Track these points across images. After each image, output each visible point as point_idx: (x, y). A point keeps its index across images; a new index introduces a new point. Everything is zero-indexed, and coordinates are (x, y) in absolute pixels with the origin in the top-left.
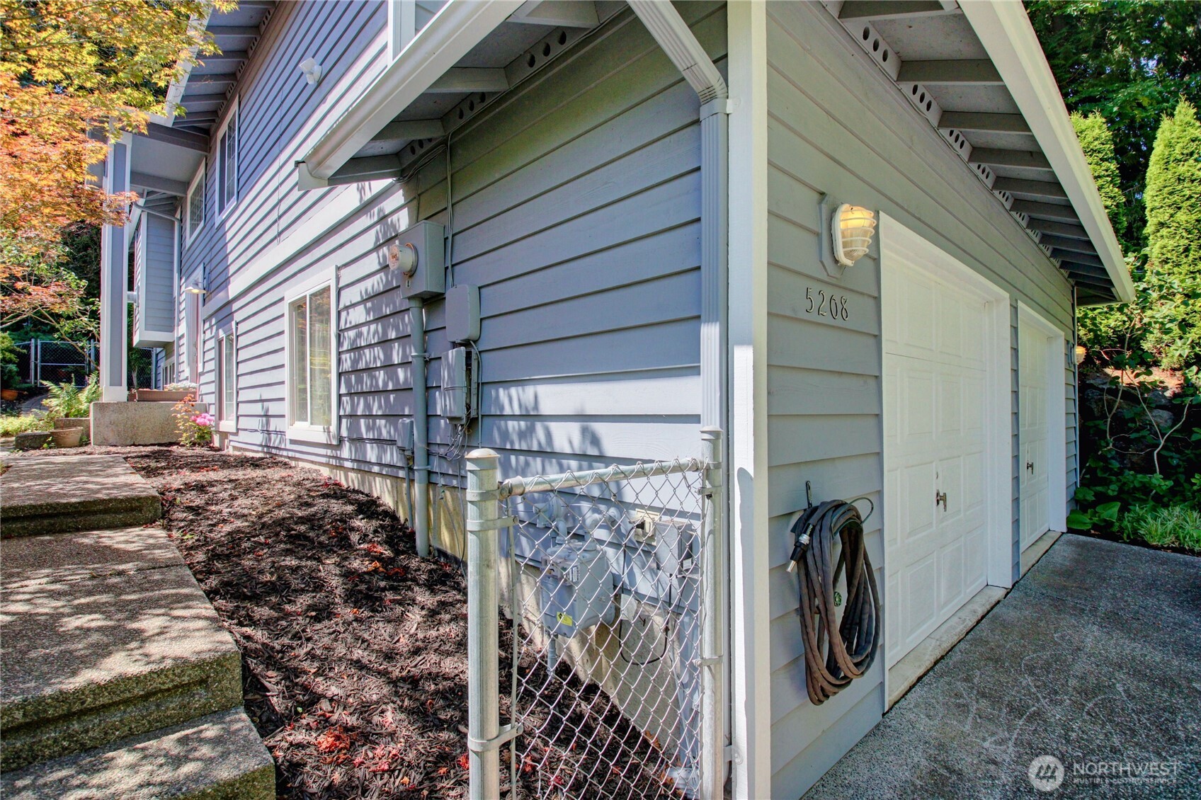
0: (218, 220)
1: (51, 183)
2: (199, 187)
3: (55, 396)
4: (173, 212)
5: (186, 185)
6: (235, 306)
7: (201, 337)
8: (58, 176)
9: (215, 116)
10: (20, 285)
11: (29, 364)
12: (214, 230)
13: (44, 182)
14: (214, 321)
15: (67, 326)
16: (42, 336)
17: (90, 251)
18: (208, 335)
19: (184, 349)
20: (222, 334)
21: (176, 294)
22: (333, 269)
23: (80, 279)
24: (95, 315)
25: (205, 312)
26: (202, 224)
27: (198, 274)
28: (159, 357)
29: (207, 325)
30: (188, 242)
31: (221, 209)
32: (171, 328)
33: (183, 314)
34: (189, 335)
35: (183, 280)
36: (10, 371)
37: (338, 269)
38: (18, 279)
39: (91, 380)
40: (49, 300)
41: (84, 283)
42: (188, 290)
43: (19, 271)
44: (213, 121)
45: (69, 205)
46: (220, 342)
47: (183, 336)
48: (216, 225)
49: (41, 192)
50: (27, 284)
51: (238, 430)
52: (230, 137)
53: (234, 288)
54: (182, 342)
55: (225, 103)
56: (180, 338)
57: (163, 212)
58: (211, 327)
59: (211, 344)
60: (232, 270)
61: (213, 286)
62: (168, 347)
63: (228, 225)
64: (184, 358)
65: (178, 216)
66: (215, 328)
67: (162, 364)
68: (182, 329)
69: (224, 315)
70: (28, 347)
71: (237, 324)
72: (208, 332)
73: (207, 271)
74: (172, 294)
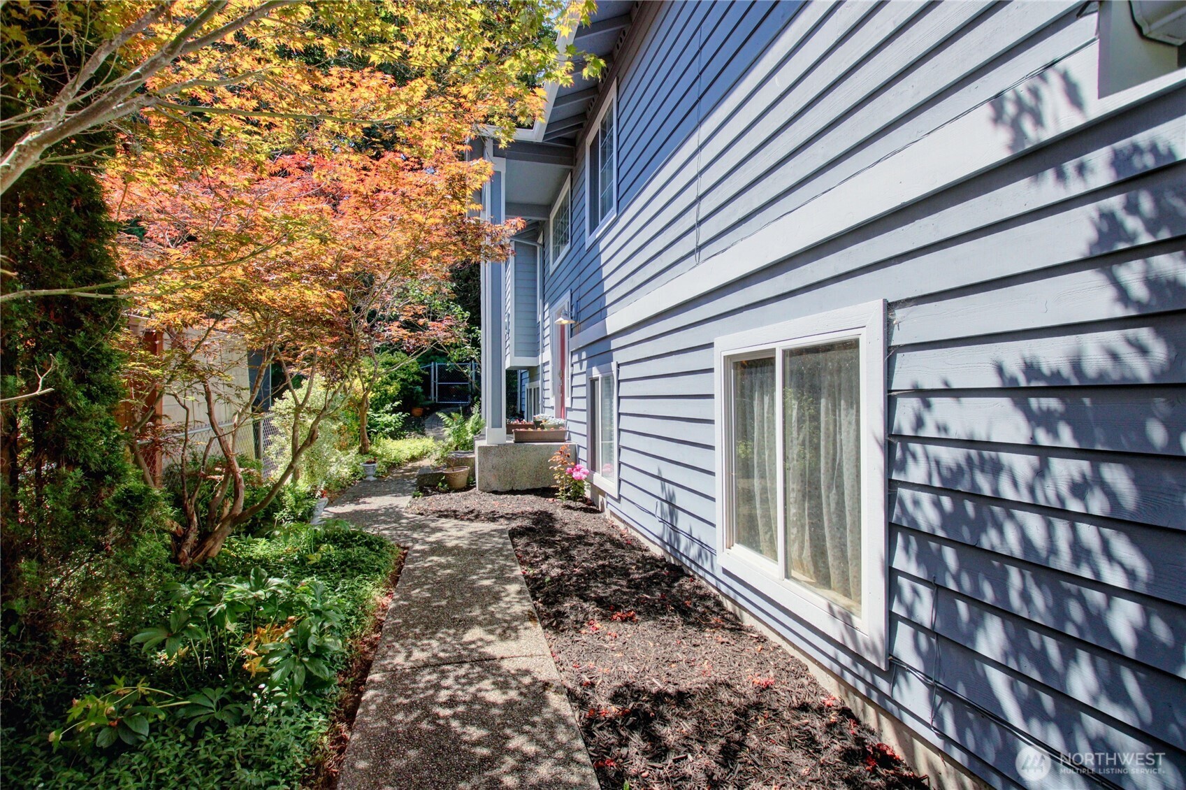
0: (589, 241)
1: (438, 221)
2: (563, 208)
3: (447, 426)
4: (535, 239)
5: (548, 207)
6: (615, 344)
7: (568, 371)
8: (444, 212)
9: (582, 120)
10: (421, 321)
11: (430, 388)
12: (583, 252)
13: (431, 221)
14: (584, 355)
15: (455, 355)
16: (439, 359)
17: (470, 282)
18: (577, 369)
19: (548, 376)
20: (596, 373)
21: (540, 319)
22: (877, 308)
23: (465, 311)
24: (476, 343)
25: (573, 343)
26: (568, 247)
27: (565, 300)
28: (524, 377)
29: (576, 358)
30: (552, 267)
31: (594, 225)
32: (535, 353)
33: (547, 341)
34: (553, 363)
35: (546, 306)
36: (418, 392)
37: (890, 307)
38: (420, 316)
39: (475, 410)
40: (441, 334)
41: (467, 314)
42: (553, 319)
43: (420, 309)
44: (580, 126)
45: (455, 245)
46: (593, 382)
47: (547, 363)
48: (587, 247)
49: (429, 232)
50: (427, 320)
51: (620, 496)
52: (604, 134)
53: (614, 322)
54: (546, 368)
55: (596, 96)
56: (544, 365)
57: (527, 239)
58: (581, 361)
59: (582, 380)
60: (609, 299)
61: (583, 316)
62: (533, 372)
63: (602, 245)
64: (548, 385)
65: (540, 241)
66: (585, 363)
67: (527, 385)
68: (546, 356)
69: (600, 351)
70: (429, 369)
71: (619, 366)
72: (577, 366)
73: (574, 300)
74: (535, 319)
